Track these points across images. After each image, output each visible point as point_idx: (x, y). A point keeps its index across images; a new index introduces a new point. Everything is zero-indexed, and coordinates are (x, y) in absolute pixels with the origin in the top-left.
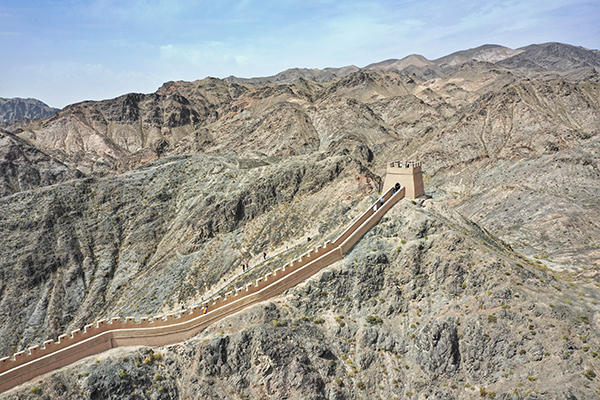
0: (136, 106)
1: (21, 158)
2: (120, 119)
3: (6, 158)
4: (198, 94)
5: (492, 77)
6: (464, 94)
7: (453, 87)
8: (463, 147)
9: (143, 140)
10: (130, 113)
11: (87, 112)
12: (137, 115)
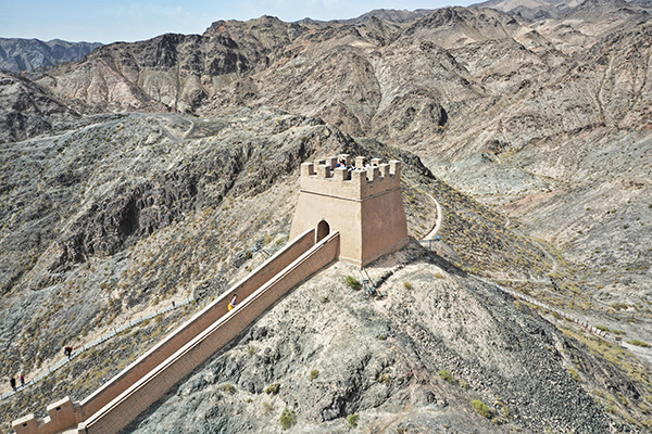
0: (174, 49)
1: (32, 108)
2: (154, 64)
3: (13, 108)
4: (251, 35)
5: (621, 18)
6: (582, 38)
7: (566, 30)
8: (568, 110)
9: (178, 90)
10: (166, 57)
11: (116, 55)
12: (174, 60)
